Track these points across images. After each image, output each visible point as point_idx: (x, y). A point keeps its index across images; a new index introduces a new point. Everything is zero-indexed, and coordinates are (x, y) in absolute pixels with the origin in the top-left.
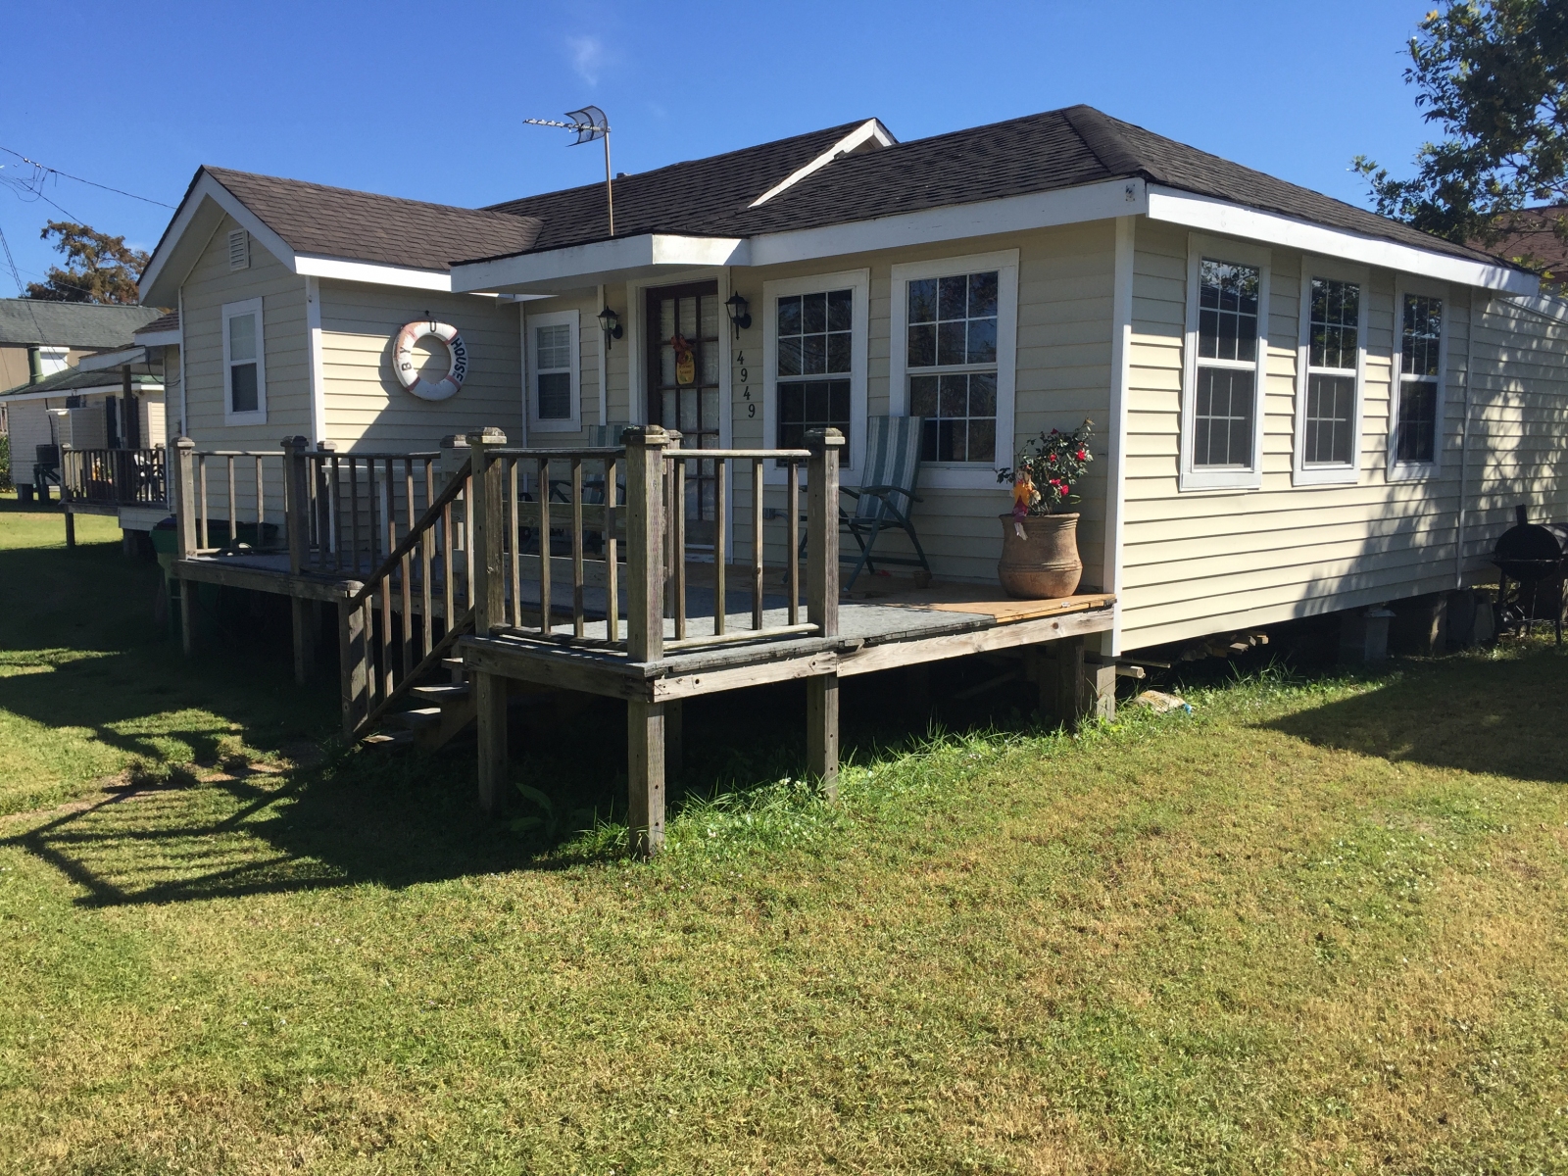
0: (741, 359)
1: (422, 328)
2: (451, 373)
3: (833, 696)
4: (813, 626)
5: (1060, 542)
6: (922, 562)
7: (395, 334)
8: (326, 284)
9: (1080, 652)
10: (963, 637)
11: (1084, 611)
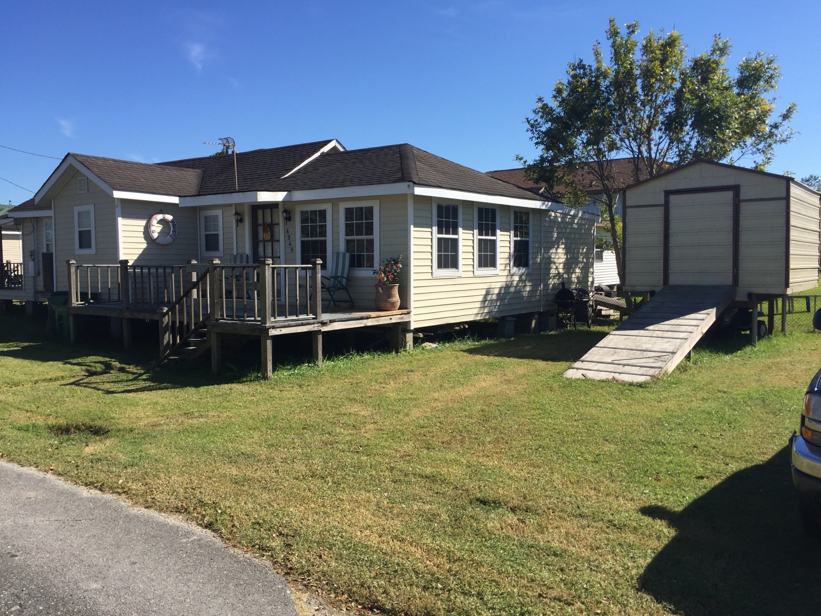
0: (288, 232)
1: (160, 217)
2: (171, 233)
3: (320, 337)
4: (314, 316)
5: (393, 293)
6: (351, 301)
7: (149, 219)
8: (123, 201)
9: (400, 327)
10: (360, 321)
11: (401, 314)
